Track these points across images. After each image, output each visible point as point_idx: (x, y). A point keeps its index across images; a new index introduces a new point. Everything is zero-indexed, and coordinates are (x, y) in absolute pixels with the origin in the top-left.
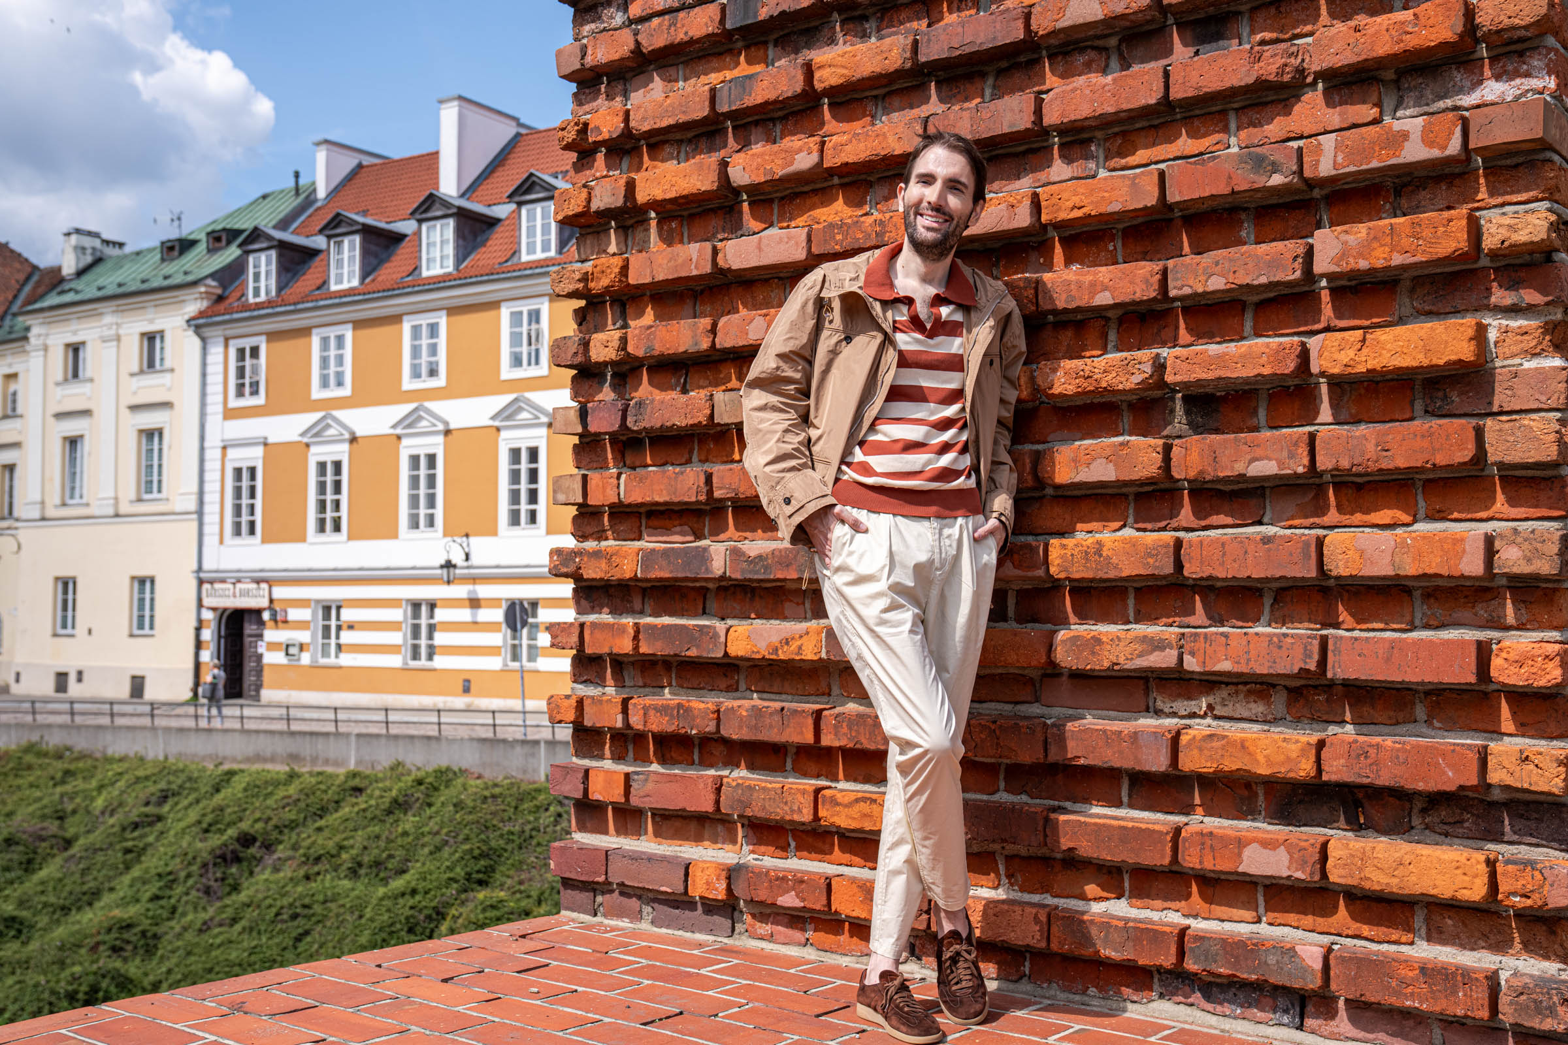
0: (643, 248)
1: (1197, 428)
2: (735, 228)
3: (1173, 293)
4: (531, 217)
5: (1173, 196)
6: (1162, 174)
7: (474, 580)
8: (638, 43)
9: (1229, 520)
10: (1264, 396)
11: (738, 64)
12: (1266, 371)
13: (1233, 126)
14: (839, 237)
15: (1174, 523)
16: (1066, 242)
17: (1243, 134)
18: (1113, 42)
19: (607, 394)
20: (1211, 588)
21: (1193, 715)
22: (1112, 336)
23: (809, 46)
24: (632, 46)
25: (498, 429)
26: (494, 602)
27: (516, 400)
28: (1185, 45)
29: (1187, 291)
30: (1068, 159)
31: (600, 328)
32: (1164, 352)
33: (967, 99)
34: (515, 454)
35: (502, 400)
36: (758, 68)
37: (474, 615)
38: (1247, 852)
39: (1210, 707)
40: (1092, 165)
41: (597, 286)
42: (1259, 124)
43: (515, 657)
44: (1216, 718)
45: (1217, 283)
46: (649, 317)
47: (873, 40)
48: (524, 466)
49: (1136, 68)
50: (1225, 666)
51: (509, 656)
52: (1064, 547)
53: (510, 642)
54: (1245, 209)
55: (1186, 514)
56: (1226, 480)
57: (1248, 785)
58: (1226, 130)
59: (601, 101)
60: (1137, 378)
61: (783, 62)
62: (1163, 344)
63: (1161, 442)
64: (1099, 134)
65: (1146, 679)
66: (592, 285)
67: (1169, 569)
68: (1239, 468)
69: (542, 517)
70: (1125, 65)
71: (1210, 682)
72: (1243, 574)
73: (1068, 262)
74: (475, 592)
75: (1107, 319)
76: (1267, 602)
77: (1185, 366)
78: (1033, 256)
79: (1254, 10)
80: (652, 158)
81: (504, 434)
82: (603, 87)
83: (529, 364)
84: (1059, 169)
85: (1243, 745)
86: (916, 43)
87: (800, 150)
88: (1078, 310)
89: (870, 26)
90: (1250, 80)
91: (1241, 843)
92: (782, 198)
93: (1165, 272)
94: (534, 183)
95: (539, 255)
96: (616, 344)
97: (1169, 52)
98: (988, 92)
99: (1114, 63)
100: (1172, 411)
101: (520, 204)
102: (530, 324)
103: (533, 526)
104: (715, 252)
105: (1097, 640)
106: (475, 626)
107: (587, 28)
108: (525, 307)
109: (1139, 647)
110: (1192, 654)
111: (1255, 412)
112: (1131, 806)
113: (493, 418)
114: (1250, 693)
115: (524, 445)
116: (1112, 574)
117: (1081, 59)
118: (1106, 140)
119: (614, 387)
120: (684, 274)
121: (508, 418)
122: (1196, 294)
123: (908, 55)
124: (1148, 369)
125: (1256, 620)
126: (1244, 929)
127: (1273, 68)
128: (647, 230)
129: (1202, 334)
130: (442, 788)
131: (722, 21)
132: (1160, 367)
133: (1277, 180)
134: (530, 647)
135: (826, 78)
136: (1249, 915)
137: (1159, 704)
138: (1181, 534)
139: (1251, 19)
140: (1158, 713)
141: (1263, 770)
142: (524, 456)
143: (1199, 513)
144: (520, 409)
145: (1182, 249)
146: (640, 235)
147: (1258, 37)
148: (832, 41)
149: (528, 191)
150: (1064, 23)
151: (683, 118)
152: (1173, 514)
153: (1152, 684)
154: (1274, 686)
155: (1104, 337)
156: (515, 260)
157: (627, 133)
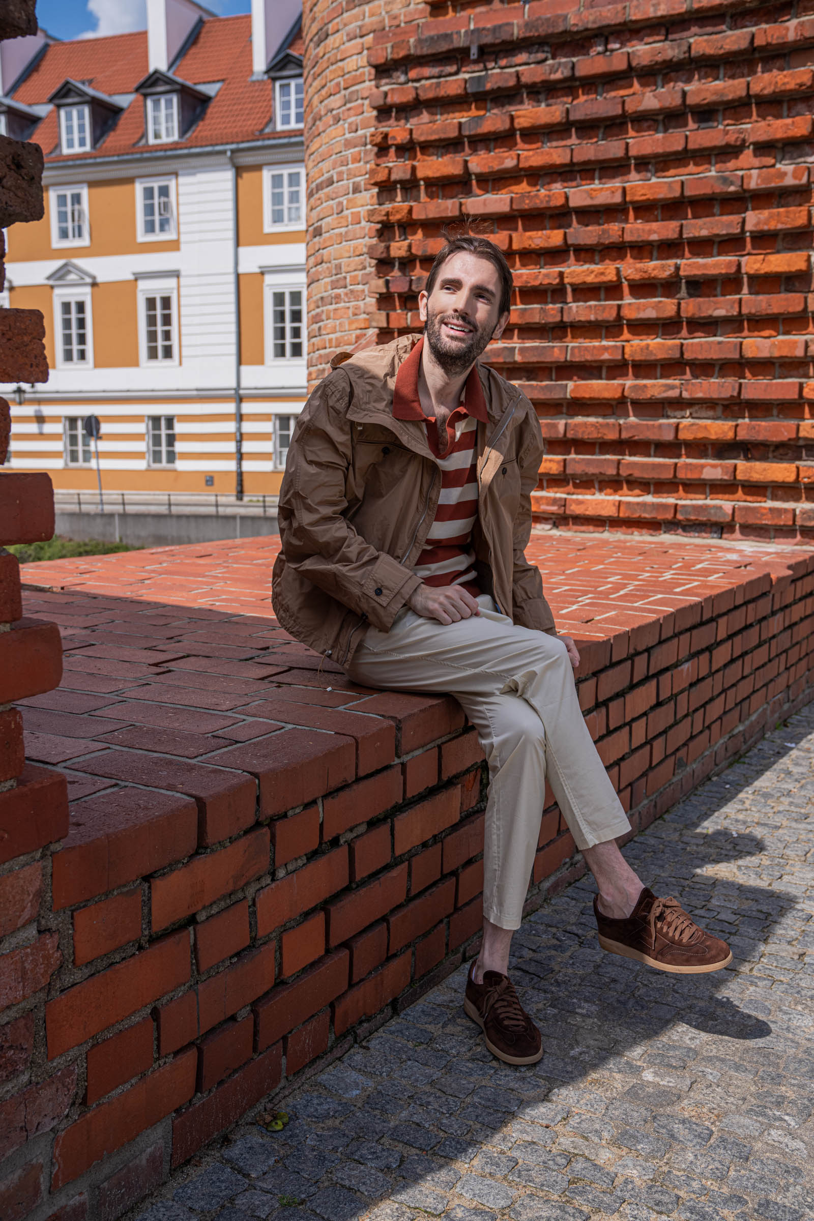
0: (417, 199)
1: (691, 295)
2: (468, 193)
3: (685, 236)
4: (69, 118)
5: (688, 193)
6: (682, 183)
7: (39, 401)
8: (417, 95)
9: (703, 335)
10: (720, 282)
11: (470, 109)
12: (724, 271)
13: (713, 161)
14: (527, 201)
15: (679, 336)
16: (635, 209)
17: (718, 166)
18: (661, 117)
19: (396, 273)
20: (694, 364)
21: (683, 417)
22: (655, 254)
23: (510, 104)
24: (414, 95)
25: (52, 287)
26: (55, 419)
27: (65, 265)
28: (694, 122)
29: (691, 235)
30: (638, 171)
31: (392, 239)
32: (679, 261)
33: (591, 138)
34: (66, 307)
35: (55, 265)
36: (482, 113)
37: (40, 428)
38: (705, 470)
39: (691, 414)
40: (649, 175)
41: (393, 218)
42: (724, 162)
43: (74, 458)
44: (693, 418)
45: (704, 233)
46: (419, 235)
47: (543, 105)
48: (74, 316)
49: (671, 131)
50: (700, 395)
51: (69, 459)
52: (632, 346)
53: (69, 448)
54: (716, 200)
55: (684, 333)
56: (704, 318)
57: (705, 445)
58: (710, 163)
59: (392, 122)
60: (667, 273)
61: (495, 111)
62: (678, 257)
63: (676, 301)
64: (653, 161)
65: (663, 403)
66: (391, 218)
67: (678, 355)
68: (710, 312)
69: (90, 354)
70: (665, 131)
71: (691, 403)
72: (709, 357)
73: (636, 218)
74: (40, 411)
75: (653, 246)
76: (717, 369)
77: (688, 268)
78: (619, 215)
79: (725, 109)
80: (423, 154)
81: (57, 291)
82: (393, 114)
83: (74, 236)
84: (634, 175)
85: (705, 427)
86: (568, 111)
87: (507, 158)
88: (642, 241)
89: (542, 97)
90: (723, 143)
91: (703, 466)
92: (494, 180)
93: (681, 226)
94: (69, 90)
95: (77, 149)
96: (406, 248)
97: (686, 125)
98: (600, 136)
99: (661, 128)
100: (680, 288)
101: (59, 106)
102: (73, 204)
103: (82, 361)
104: (461, 204)
105: (645, 386)
106: (41, 436)
107: (384, 81)
108: (69, 192)
109: (663, 389)
110: (686, 390)
111: (715, 289)
112: (655, 456)
113: (49, 278)
114: (707, 408)
115: (73, 300)
116: (653, 358)
117: (646, 125)
118: (656, 163)
119: (400, 269)
120: (444, 215)
121: (60, 278)
122: (695, 237)
123: (564, 115)
124: (672, 269)
125: (712, 376)
126: (700, 502)
127: (733, 139)
128: (419, 191)
129: (695, 254)
130: (46, 547)
131: (465, 88)
132: (677, 268)
133: (732, 189)
134: (85, 452)
135: (522, 122)
136: (703, 496)
137: (669, 413)
138: (682, 341)
139: (724, 115)
140: (668, 417)
141: (713, 437)
142: (73, 308)
143: (690, 332)
144: (69, 272)
145: (687, 215)
146: (414, 192)
147: (726, 122)
148: (522, 102)
149: (66, 95)
150: (641, 108)
151: (443, 136)
152: (679, 332)
153: (666, 405)
154: (717, 404)
155: (651, 254)
156: (57, 152)
157: (411, 140)
